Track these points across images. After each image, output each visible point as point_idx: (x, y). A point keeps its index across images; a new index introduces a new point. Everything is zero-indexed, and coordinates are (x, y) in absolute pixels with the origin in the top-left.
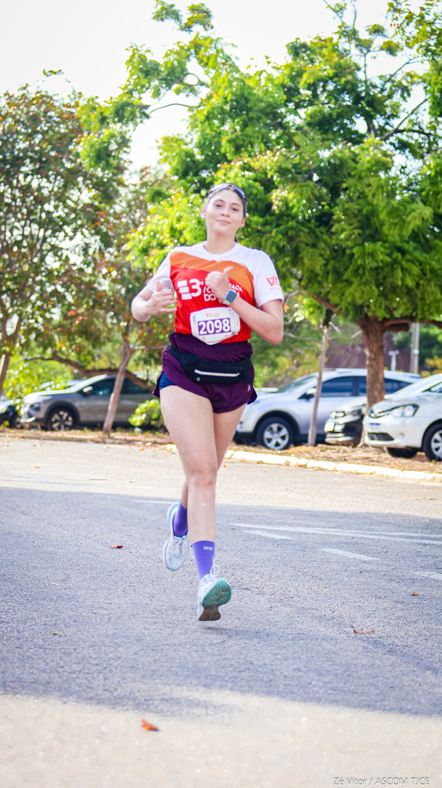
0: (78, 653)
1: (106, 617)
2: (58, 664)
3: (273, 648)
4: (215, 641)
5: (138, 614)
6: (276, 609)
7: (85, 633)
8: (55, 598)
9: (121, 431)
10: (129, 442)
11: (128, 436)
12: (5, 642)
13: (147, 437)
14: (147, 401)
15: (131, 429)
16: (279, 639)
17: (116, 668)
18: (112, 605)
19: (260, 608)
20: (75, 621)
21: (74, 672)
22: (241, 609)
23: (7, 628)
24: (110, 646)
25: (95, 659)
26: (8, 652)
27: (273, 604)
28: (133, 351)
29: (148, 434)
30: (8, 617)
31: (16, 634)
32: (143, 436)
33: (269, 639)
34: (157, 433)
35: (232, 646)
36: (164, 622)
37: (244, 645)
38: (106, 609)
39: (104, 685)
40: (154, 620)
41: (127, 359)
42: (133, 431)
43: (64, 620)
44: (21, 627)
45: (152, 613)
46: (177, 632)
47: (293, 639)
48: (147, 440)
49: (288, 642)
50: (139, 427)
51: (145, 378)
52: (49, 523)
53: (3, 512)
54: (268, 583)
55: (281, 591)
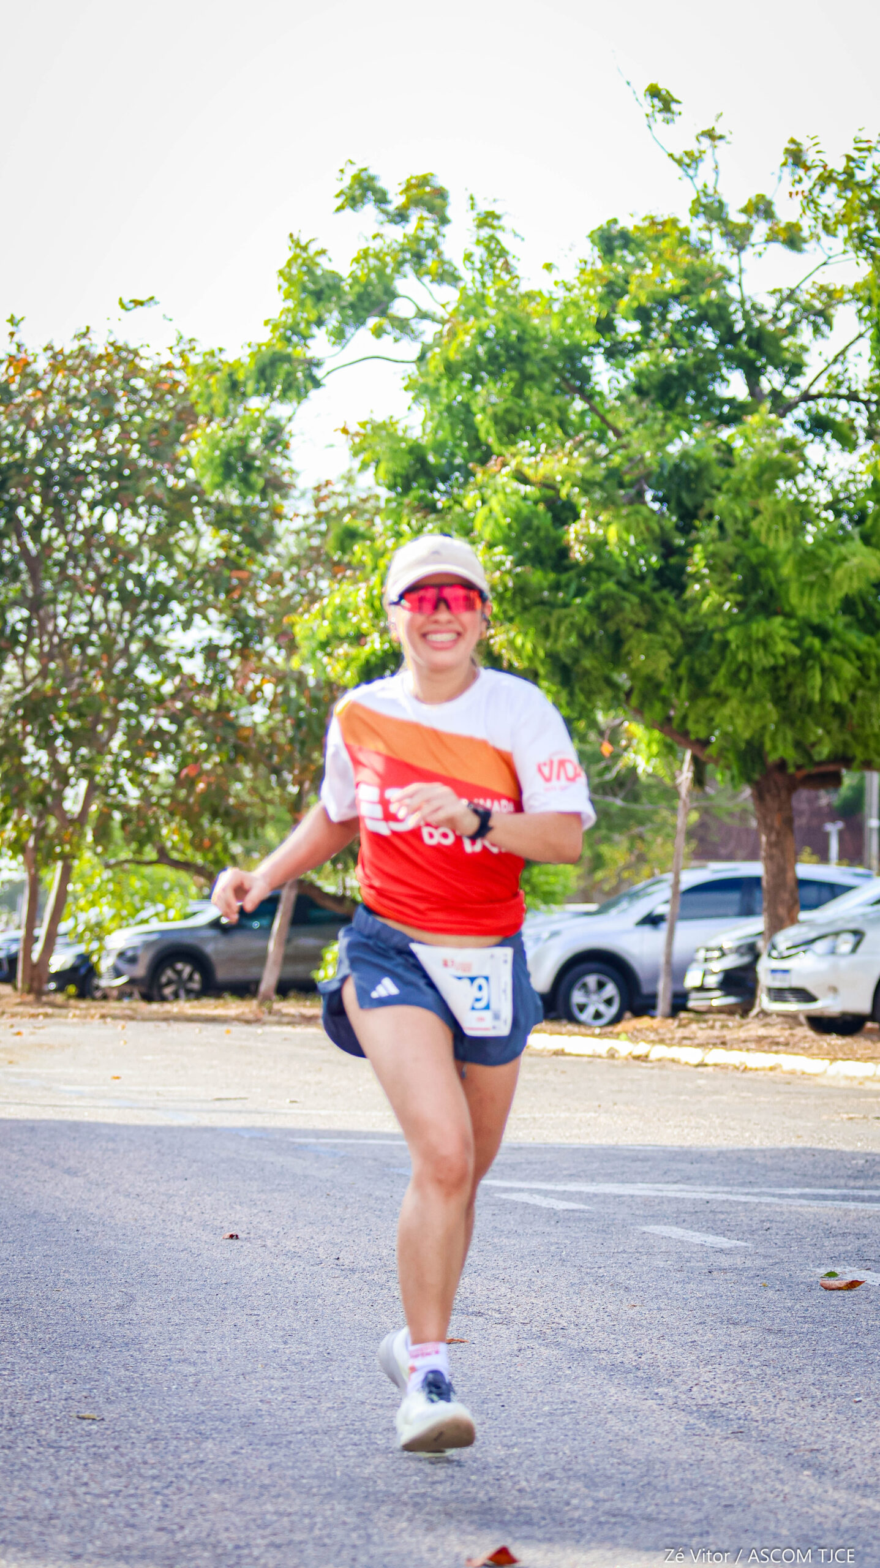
3: (509, 1433)
7: (143, 1413)
9: (297, 998)
24: (187, 1439)
27: (524, 1344)
31: (6, 1420)
43: (107, 1389)
44: (19, 1406)
52: (117, 1191)
53: (30, 1172)
54: (522, 1300)
55: (545, 1316)
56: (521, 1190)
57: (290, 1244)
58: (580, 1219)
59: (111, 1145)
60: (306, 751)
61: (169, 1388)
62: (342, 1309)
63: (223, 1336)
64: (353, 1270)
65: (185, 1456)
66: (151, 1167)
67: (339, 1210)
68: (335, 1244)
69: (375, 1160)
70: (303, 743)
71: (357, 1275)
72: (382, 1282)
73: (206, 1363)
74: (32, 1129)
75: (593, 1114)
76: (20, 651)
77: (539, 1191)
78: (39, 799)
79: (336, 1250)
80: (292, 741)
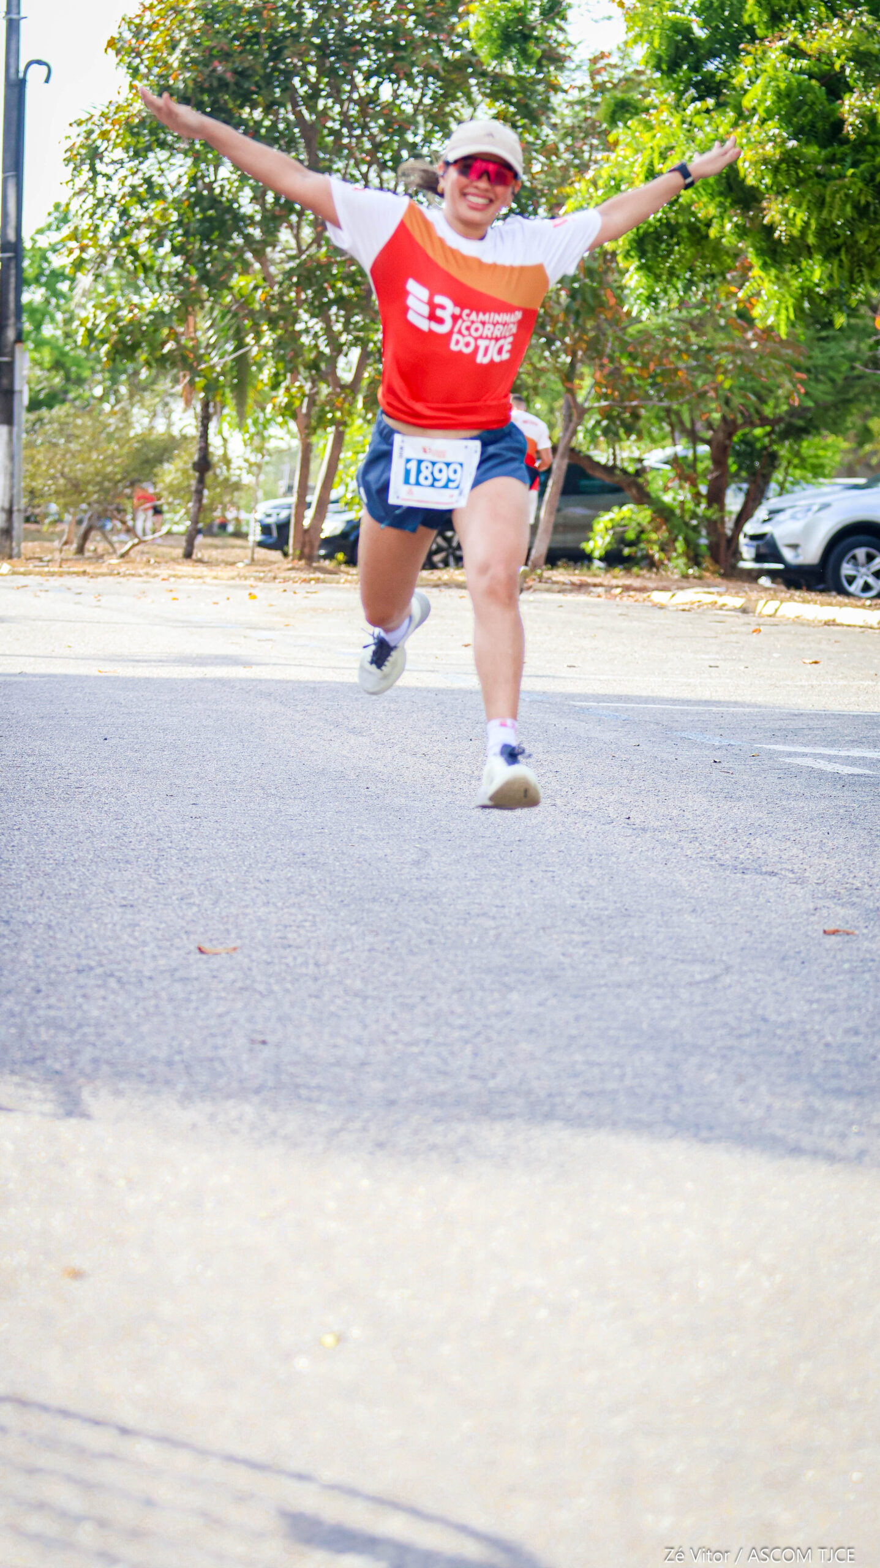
0: (429, 1005)
1: (492, 933)
2: (387, 1026)
3: (811, 989)
4: (698, 977)
5: (553, 926)
6: (825, 912)
7: (447, 965)
8: (396, 897)
9: (565, 568)
10: (581, 587)
11: (575, 576)
12: (289, 986)
13: (615, 577)
14: (616, 509)
15: (586, 563)
16: (824, 972)
17: (499, 1033)
18: (506, 910)
19: (793, 911)
20: (430, 942)
21: (415, 1043)
22: (755, 913)
23: (295, 958)
24: (492, 991)
25: (460, 1016)
26: (293, 1005)
27: (820, 903)
28: (583, 412)
29: (618, 571)
30: (299, 935)
31: (311, 969)
32: (609, 575)
33: (805, 971)
34: (635, 570)
35: (730, 986)
36: (602, 942)
37: (752, 984)
38: (494, 918)
39: (471, 1068)
40: (583, 938)
41: (572, 425)
42: (589, 568)
43: (409, 941)
44: (323, 957)
45: (582, 923)
46: (627, 960)
47: (851, 971)
48: (614, 582)
49: (841, 977)
50: (601, 559)
51: (611, 463)
52: (403, 751)
53: (315, 731)
54: (815, 860)
55: (838, 876)
56: (805, 755)
57: (580, 804)
58: (865, 784)
59: (393, 706)
60: (580, 321)
61: (471, 941)
62: (636, 867)
63: (520, 892)
64: (644, 830)
65: (492, 1008)
66: (435, 728)
67: (626, 772)
68: (624, 804)
69: (658, 724)
70: (578, 314)
71: (649, 834)
72: (674, 841)
73: (505, 917)
74: (314, 690)
75: (870, 683)
76: (294, 218)
77: (823, 756)
78: (314, 366)
79: (626, 810)
80: (567, 310)
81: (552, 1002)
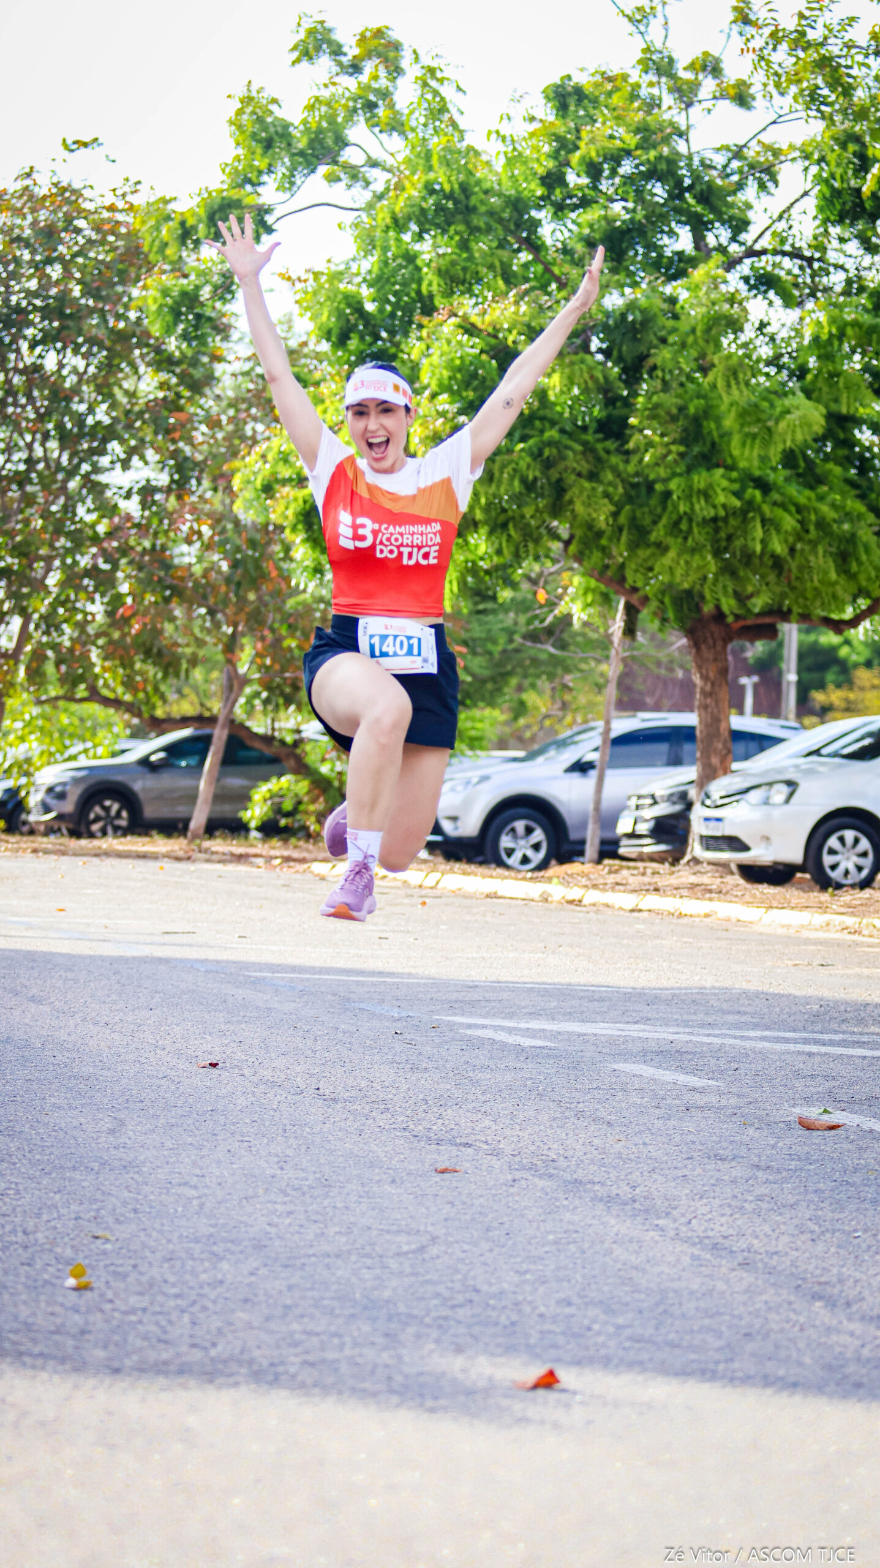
0: (141, 1274)
1: (195, 1202)
2: (102, 1295)
3: (518, 1260)
4: (405, 1248)
5: (256, 1196)
6: (523, 1182)
7: (154, 1234)
8: (96, 1166)
9: (224, 838)
10: (240, 858)
11: (236, 846)
13: (273, 848)
14: (274, 779)
15: (244, 833)
16: (529, 1243)
17: (214, 1302)
18: (207, 1180)
19: (492, 1183)
20: (135, 1211)
21: (133, 1311)
22: (455, 1184)
24: (202, 1260)
25: (174, 1285)
26: (6, 1273)
27: (518, 1175)
28: (244, 682)
29: (275, 842)
30: (5, 1203)
31: (20, 1237)
32: (266, 846)
33: (510, 1243)
34: (293, 841)
35: (438, 1257)
36: (306, 1212)
37: (460, 1255)
38: (195, 1187)
39: (191, 1336)
40: (289, 1208)
41: (232, 697)
42: (246, 838)
43: (114, 1210)
44: (31, 1224)
45: (284, 1193)
46: (332, 1230)
47: (556, 1242)
48: (273, 853)
49: (547, 1249)
50: (258, 830)
51: (268, 733)
52: (84, 1020)
54: (508, 1132)
55: (533, 1148)
57: (267, 1074)
62: (331, 1137)
63: (219, 1162)
64: (335, 1101)
66: (114, 997)
67: (309, 1042)
68: (311, 1075)
69: (334, 995)
71: (339, 1105)
72: (366, 1112)
79: (314, 1080)
81: (263, 1271)
